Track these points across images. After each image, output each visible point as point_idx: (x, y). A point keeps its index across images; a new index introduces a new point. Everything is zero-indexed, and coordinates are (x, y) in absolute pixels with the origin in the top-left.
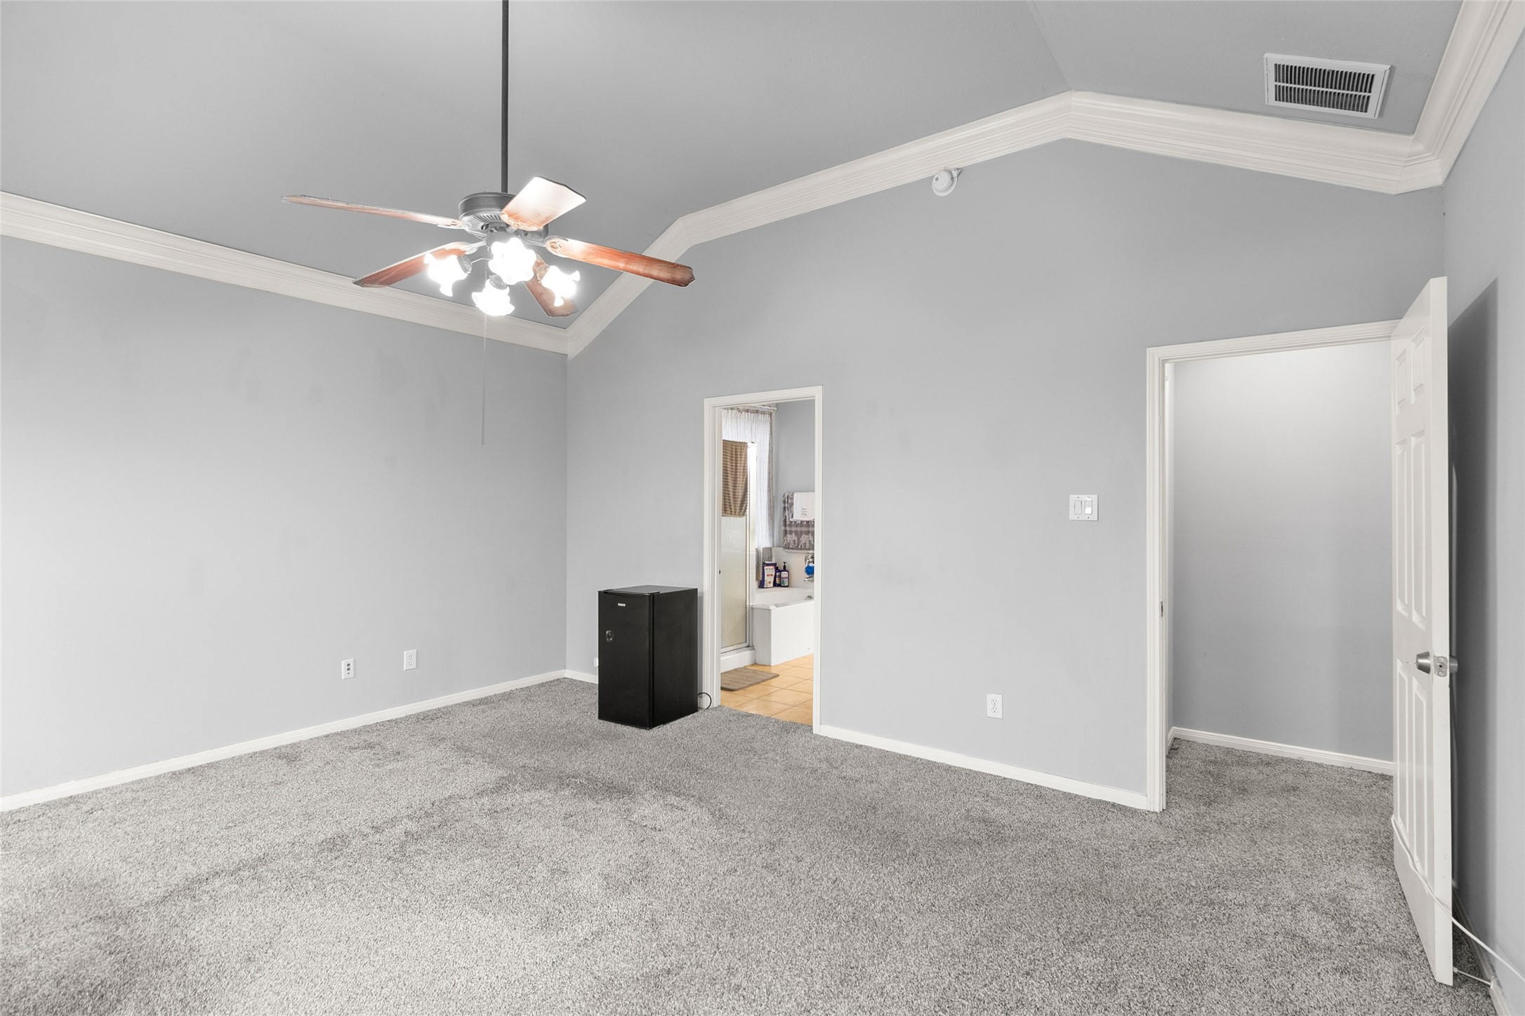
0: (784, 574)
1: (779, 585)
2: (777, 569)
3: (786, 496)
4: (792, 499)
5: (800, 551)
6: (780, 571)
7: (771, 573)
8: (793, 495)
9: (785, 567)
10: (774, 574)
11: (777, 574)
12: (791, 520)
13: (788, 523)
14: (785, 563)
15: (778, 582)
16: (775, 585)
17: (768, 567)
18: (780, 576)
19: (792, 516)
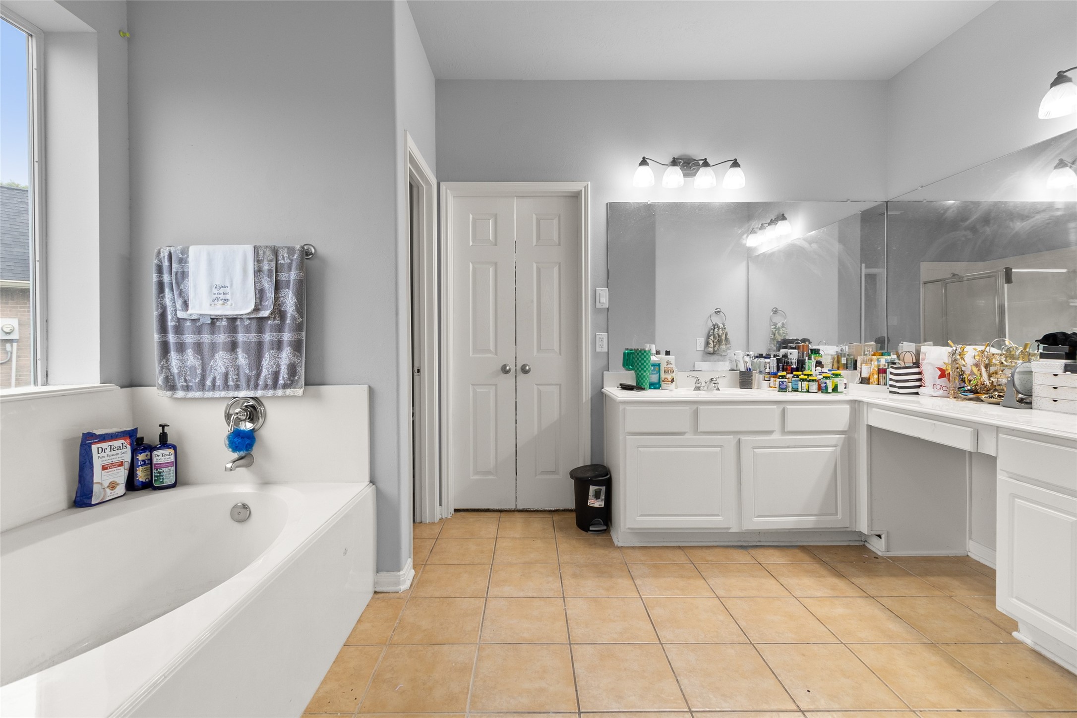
0: (162, 456)
1: (149, 486)
2: (138, 444)
3: (165, 254)
4: (182, 261)
5: (210, 394)
6: (151, 449)
7: (116, 459)
8: (185, 251)
9: (163, 437)
10: (127, 457)
11: (141, 457)
12: (180, 314)
13: (171, 324)
14: (163, 426)
15: (141, 475)
16: (132, 485)
17: (105, 445)
18: (149, 462)
19: (186, 305)
